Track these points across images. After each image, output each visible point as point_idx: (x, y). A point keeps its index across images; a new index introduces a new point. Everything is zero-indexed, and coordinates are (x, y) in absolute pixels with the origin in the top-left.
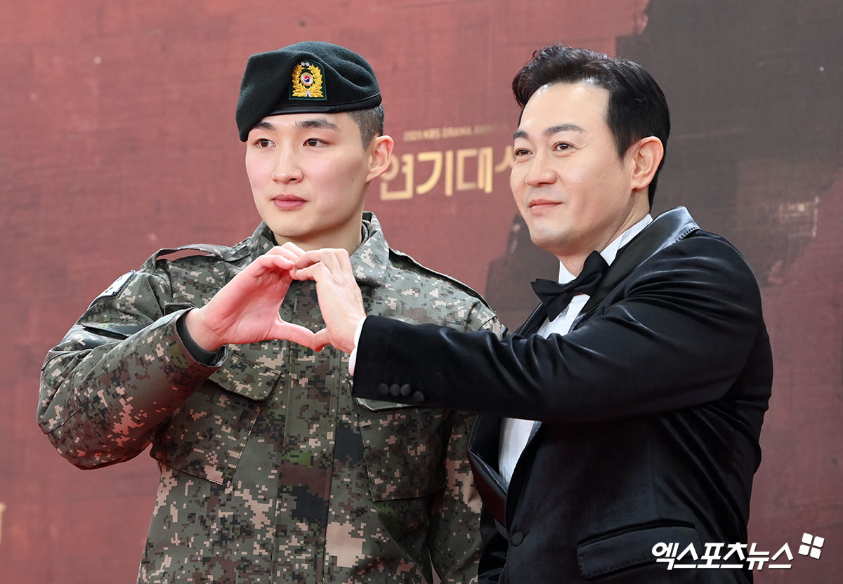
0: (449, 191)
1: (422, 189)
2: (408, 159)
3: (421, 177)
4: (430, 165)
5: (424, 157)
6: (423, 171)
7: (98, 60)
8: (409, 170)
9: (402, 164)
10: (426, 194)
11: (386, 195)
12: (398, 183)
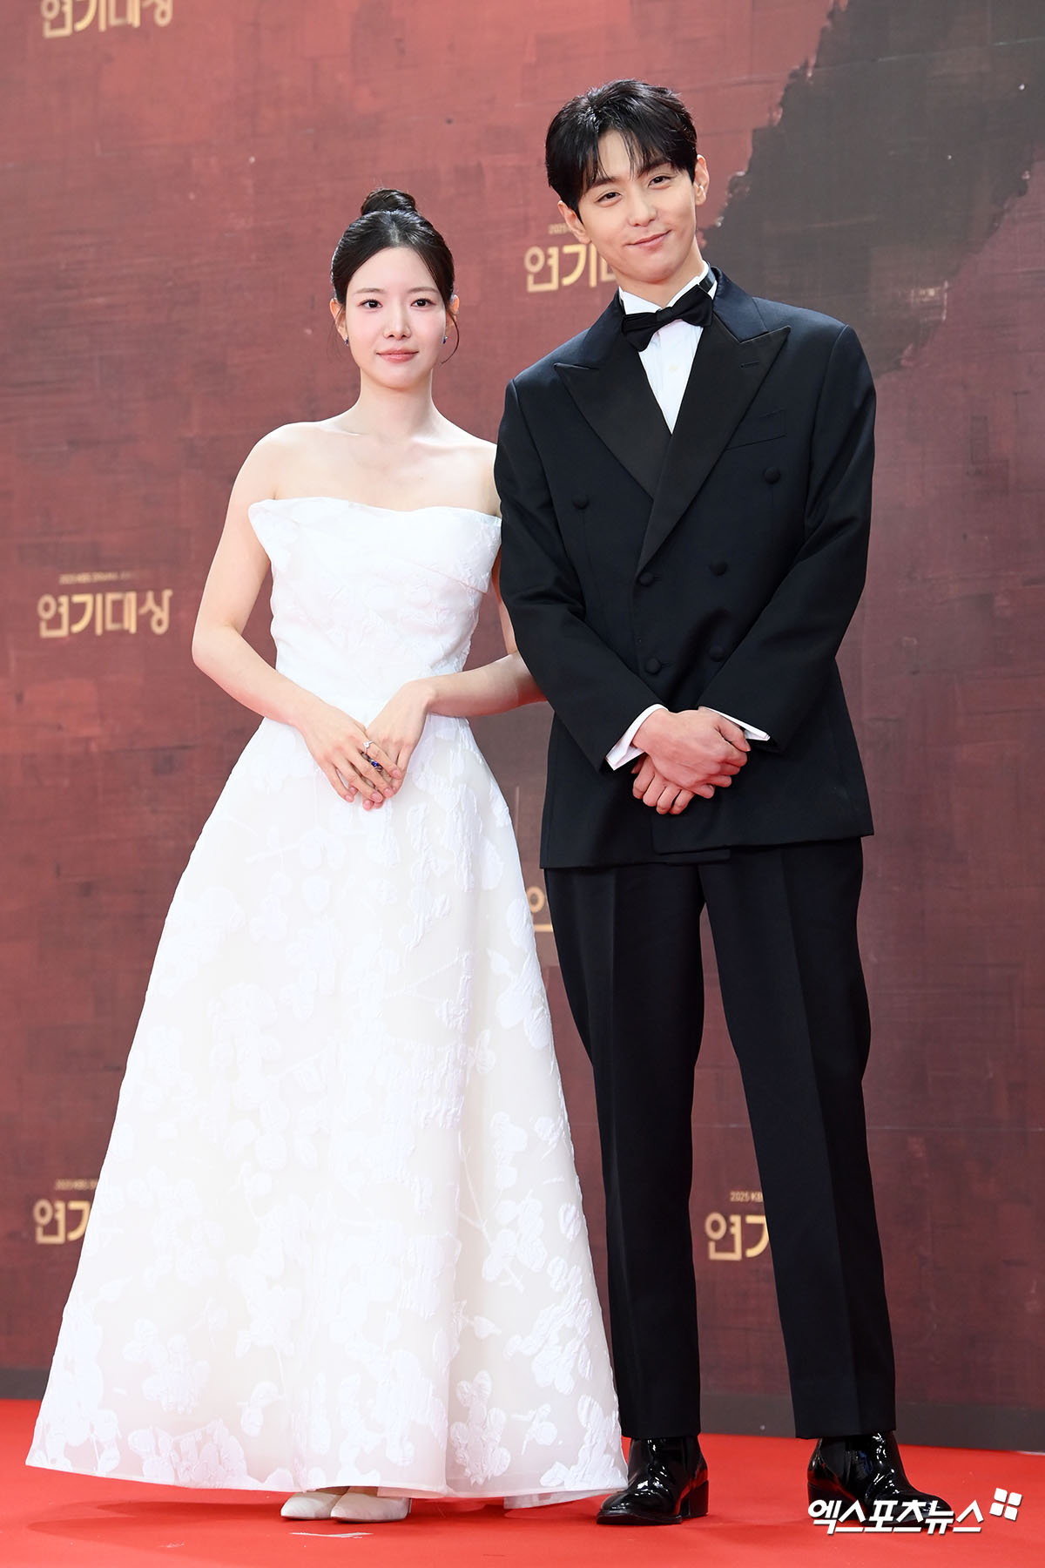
0: (593, 283)
1: (568, 281)
2: (554, 251)
3: (566, 269)
4: (575, 256)
5: (568, 249)
6: (568, 264)
7: (252, 160)
8: (554, 262)
9: (547, 257)
10: (572, 286)
11: (532, 287)
12: (544, 276)
